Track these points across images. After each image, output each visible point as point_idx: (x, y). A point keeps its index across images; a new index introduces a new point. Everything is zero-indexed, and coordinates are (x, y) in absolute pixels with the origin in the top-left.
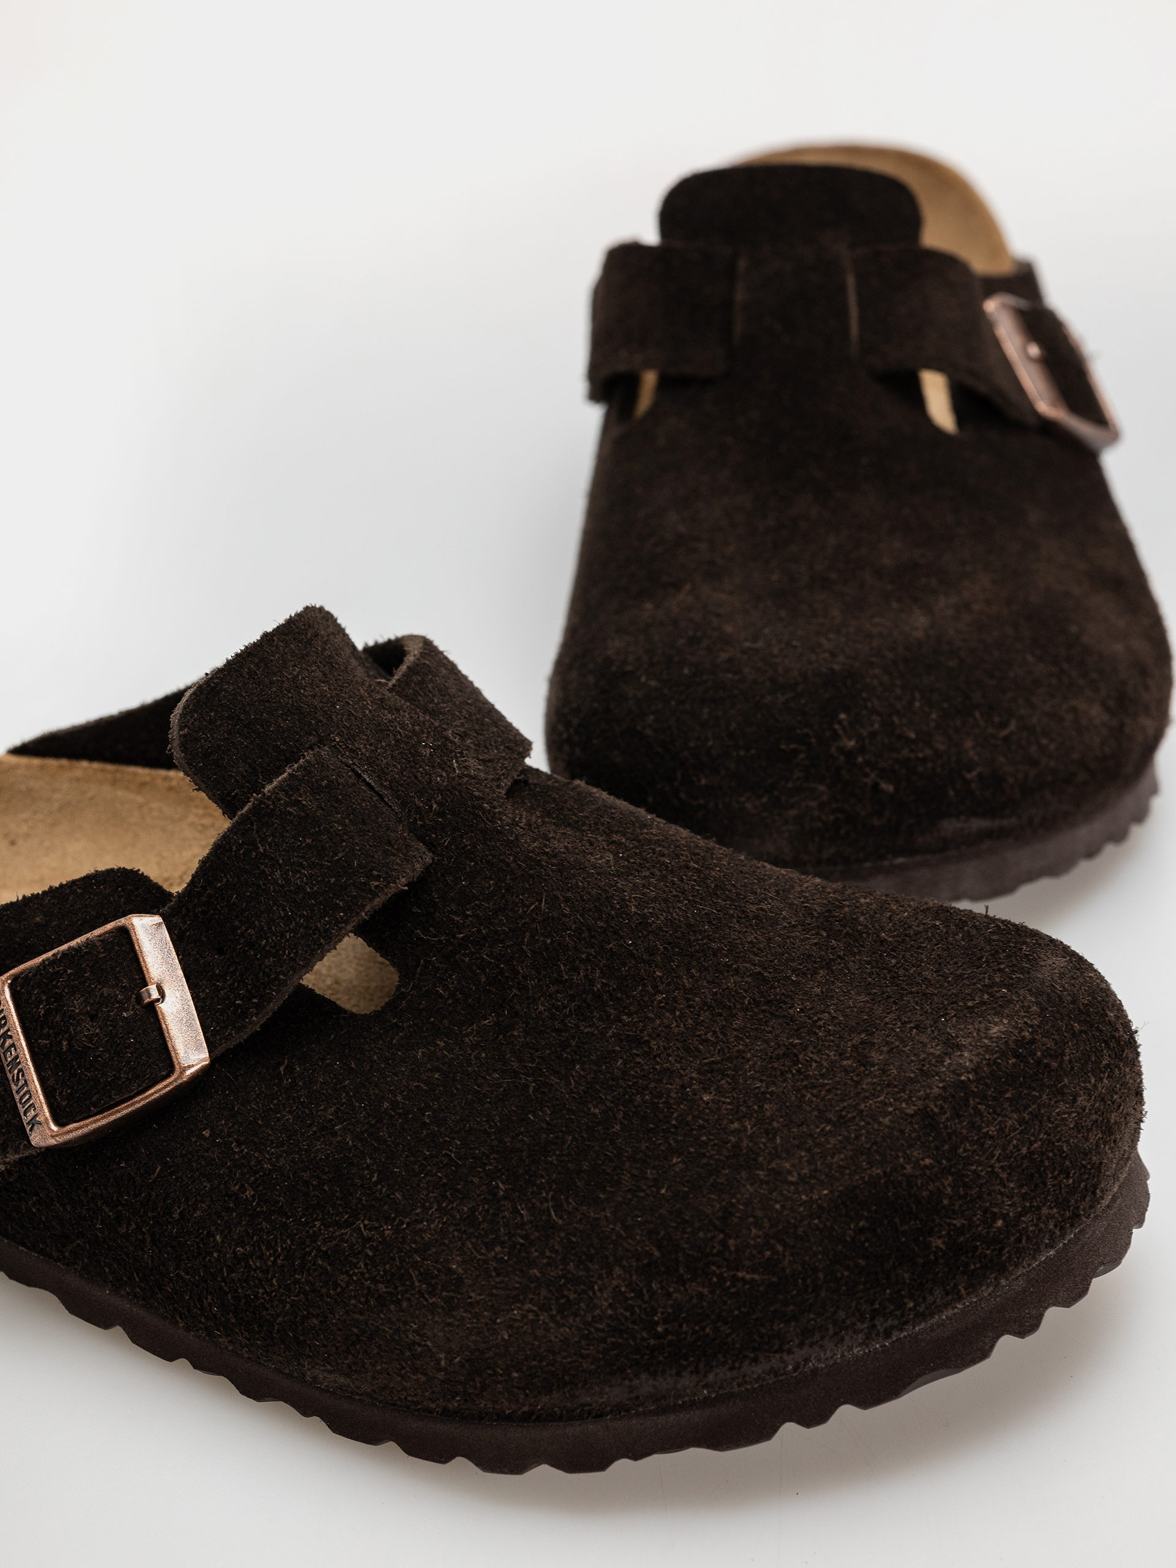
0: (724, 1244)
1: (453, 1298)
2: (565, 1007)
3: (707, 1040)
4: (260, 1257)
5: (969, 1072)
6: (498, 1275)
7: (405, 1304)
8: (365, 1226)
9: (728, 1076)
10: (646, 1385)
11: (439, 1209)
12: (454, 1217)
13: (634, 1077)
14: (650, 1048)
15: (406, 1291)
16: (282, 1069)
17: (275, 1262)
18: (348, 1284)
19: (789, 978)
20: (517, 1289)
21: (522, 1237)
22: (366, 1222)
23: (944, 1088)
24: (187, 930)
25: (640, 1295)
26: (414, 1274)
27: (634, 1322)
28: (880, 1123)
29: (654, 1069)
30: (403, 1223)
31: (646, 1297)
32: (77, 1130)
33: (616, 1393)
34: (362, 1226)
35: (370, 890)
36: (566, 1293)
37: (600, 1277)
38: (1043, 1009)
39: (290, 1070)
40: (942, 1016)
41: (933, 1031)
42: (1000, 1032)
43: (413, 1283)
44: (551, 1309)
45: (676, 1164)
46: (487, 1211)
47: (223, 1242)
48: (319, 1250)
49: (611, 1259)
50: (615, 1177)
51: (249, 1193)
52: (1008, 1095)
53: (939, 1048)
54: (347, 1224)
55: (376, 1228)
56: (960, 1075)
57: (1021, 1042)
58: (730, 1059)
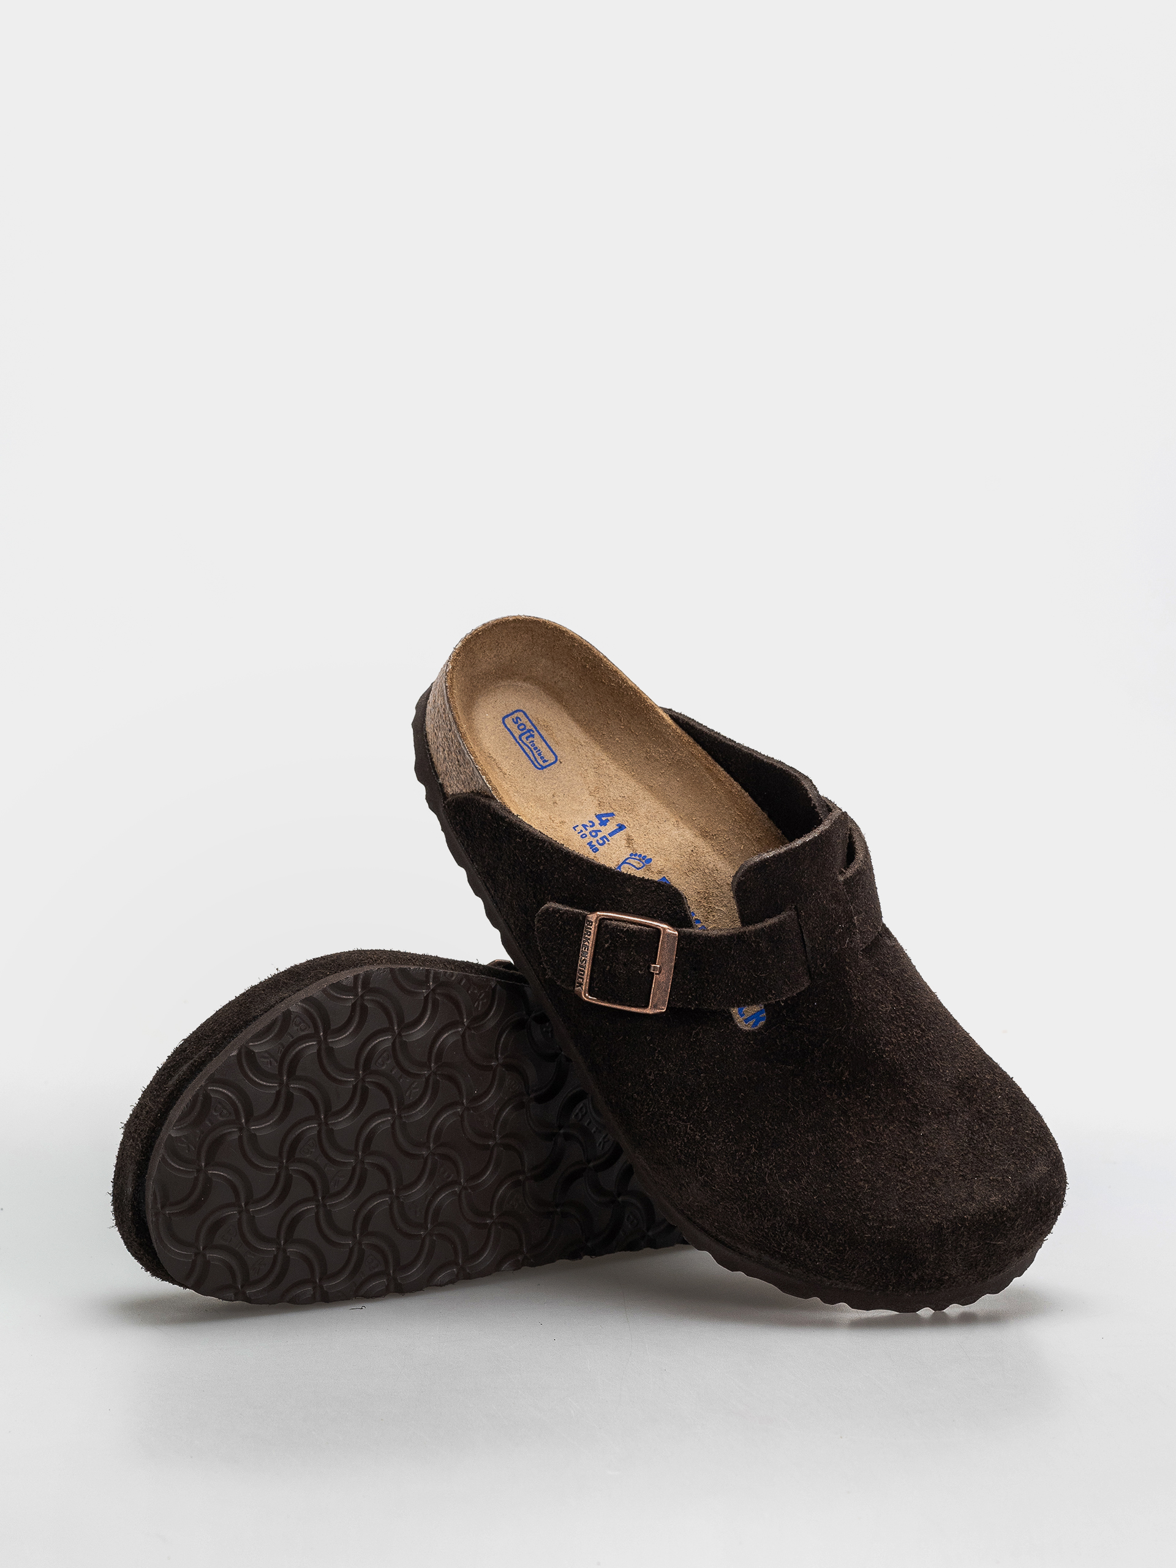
0: (826, 1235)
1: (708, 1182)
2: (825, 1079)
3: (875, 1130)
4: (642, 1105)
5: (969, 1215)
6: (731, 1186)
7: (688, 1170)
8: (690, 1127)
9: (873, 1154)
10: (766, 1258)
11: (724, 1141)
12: (727, 1150)
13: (835, 1131)
14: (849, 1119)
15: (691, 1166)
16: (694, 1032)
17: (647, 1112)
18: (670, 1145)
19: (928, 1113)
20: (735, 1196)
21: (749, 1177)
22: (691, 1126)
23: (955, 1218)
24: (686, 949)
25: (781, 1232)
26: (699, 1162)
27: (774, 1240)
28: (919, 1220)
29: (845, 1132)
30: (706, 1137)
31: (784, 1235)
32: (593, 1000)
33: (753, 1253)
34: (689, 1126)
35: (766, 998)
36: (754, 1211)
37: (771, 1216)
38: (1020, 1196)
39: (697, 1034)
40: (977, 1177)
41: (968, 1182)
42: (995, 1201)
43: (696, 1165)
44: (744, 1213)
45: (828, 1188)
46: (742, 1156)
47: (631, 1086)
48: (666, 1123)
49: (778, 1212)
50: (800, 1177)
51: (652, 1077)
52: (980, 1232)
53: (965, 1194)
54: (683, 1121)
55: (694, 1131)
56: (965, 1215)
57: (1000, 1210)
58: (879, 1146)
